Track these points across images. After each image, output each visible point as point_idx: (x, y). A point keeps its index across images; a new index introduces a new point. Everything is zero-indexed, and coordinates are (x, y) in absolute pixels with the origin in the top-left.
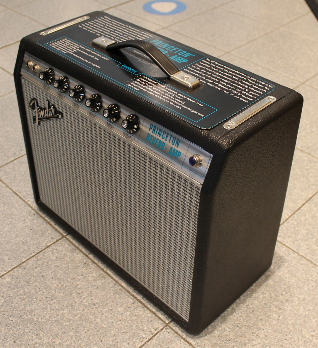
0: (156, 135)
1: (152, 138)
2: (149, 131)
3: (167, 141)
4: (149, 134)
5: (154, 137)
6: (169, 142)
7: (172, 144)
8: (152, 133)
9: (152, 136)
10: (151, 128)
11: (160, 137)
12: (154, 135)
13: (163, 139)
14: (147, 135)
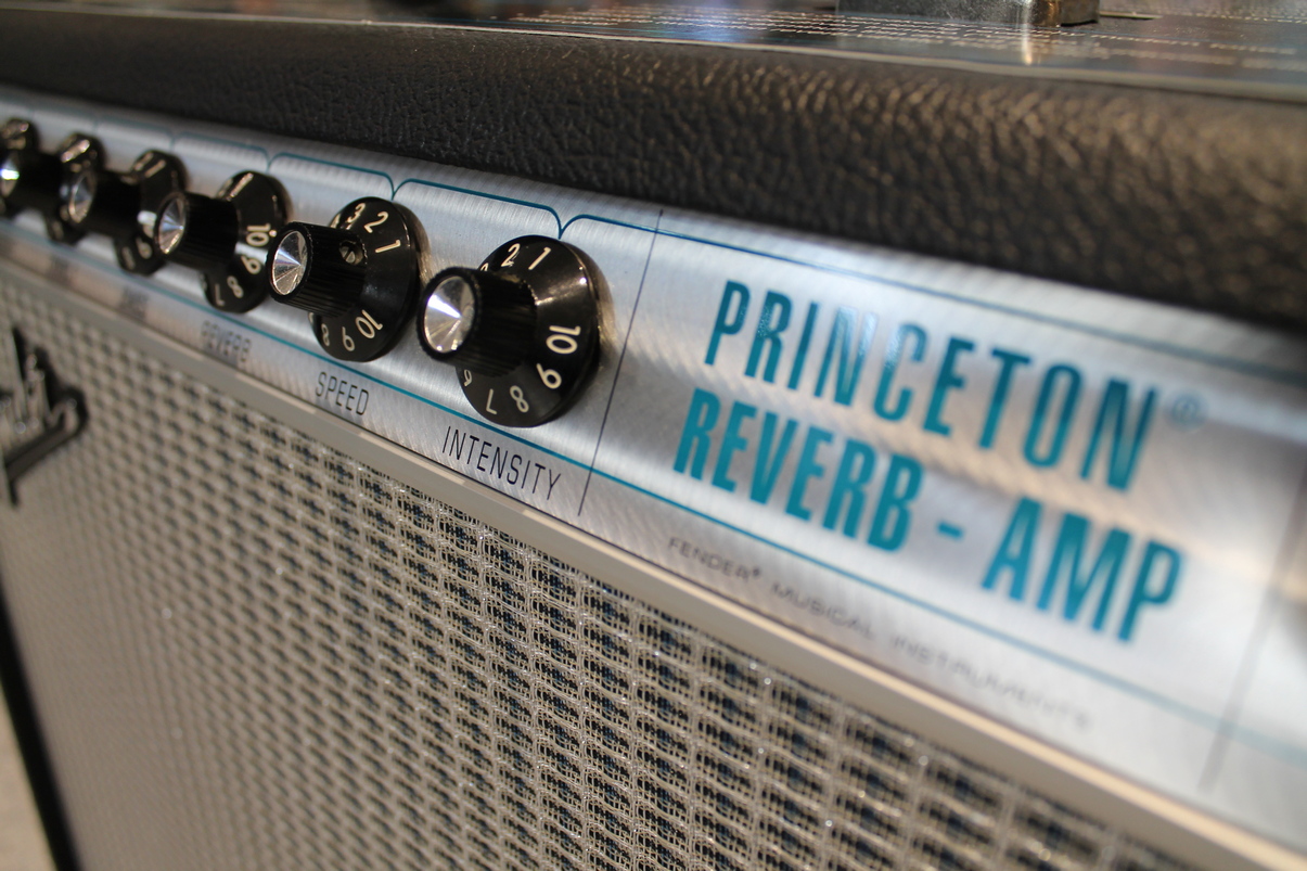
0: (793, 384)
1: (751, 429)
2: (710, 359)
3: (944, 431)
4: (705, 399)
5: (771, 418)
6: (986, 440)
7: (1029, 453)
8: (750, 371)
9: (743, 410)
10: (735, 329)
11: (844, 397)
12: (772, 395)
13: (897, 416)
14: (685, 409)
